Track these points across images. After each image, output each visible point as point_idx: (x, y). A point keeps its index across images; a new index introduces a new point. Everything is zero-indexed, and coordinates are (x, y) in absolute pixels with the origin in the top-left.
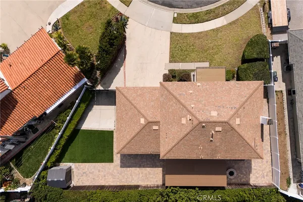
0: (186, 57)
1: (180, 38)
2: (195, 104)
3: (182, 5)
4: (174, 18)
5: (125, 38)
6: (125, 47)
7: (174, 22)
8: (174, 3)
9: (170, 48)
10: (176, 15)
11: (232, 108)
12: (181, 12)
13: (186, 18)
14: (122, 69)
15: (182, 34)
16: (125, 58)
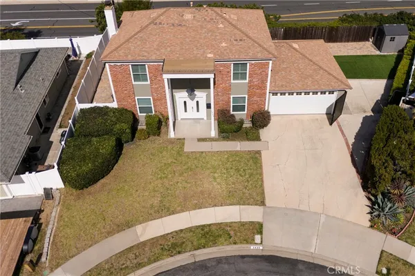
0: (228, 158)
1: (244, 193)
2: (218, 28)
3: (244, 263)
4: (261, 233)
5: (365, 187)
6: (357, 172)
7: (261, 225)
8: (264, 265)
9: (261, 174)
10: (258, 238)
11: (160, 23)
12: (245, 246)
13: (232, 233)
14: (351, 140)
15: (239, 204)
16: (352, 156)
